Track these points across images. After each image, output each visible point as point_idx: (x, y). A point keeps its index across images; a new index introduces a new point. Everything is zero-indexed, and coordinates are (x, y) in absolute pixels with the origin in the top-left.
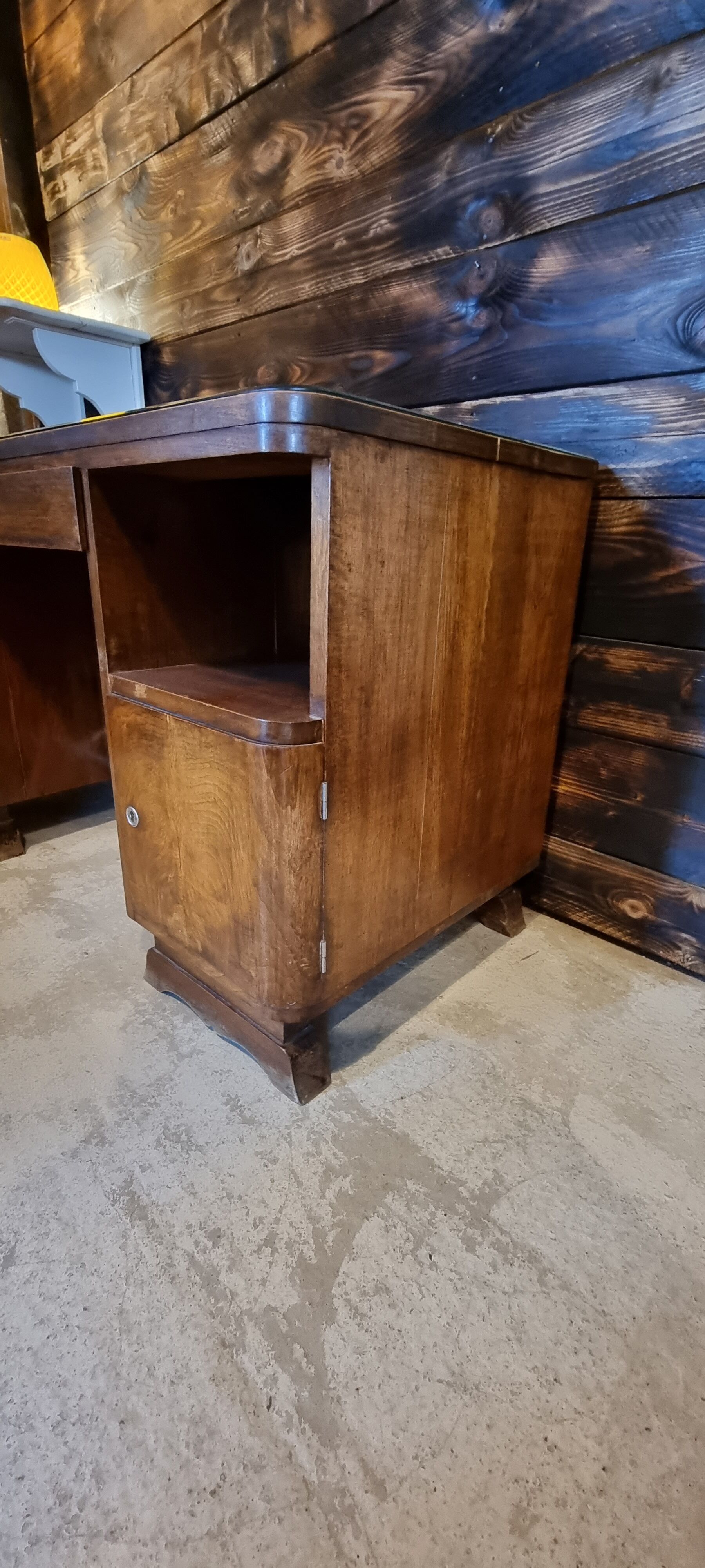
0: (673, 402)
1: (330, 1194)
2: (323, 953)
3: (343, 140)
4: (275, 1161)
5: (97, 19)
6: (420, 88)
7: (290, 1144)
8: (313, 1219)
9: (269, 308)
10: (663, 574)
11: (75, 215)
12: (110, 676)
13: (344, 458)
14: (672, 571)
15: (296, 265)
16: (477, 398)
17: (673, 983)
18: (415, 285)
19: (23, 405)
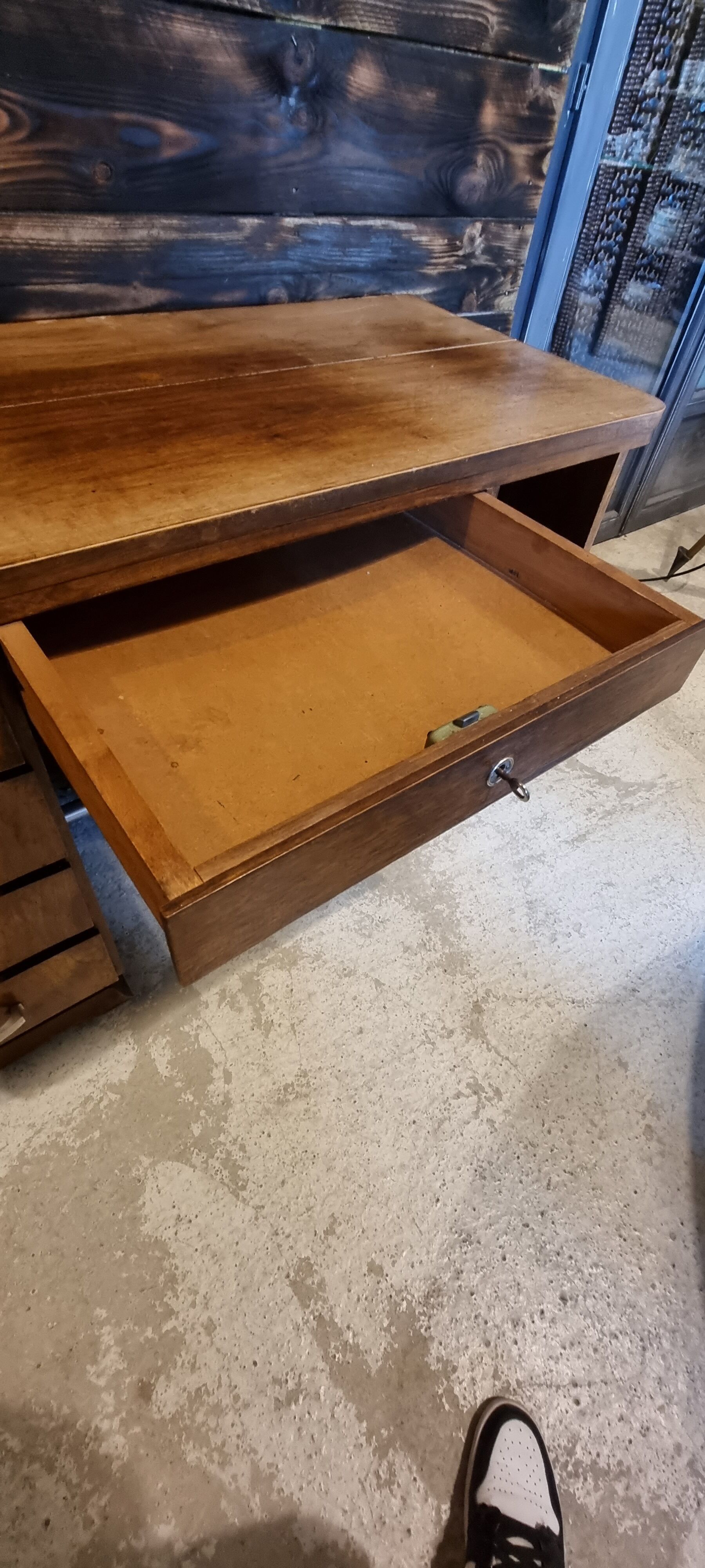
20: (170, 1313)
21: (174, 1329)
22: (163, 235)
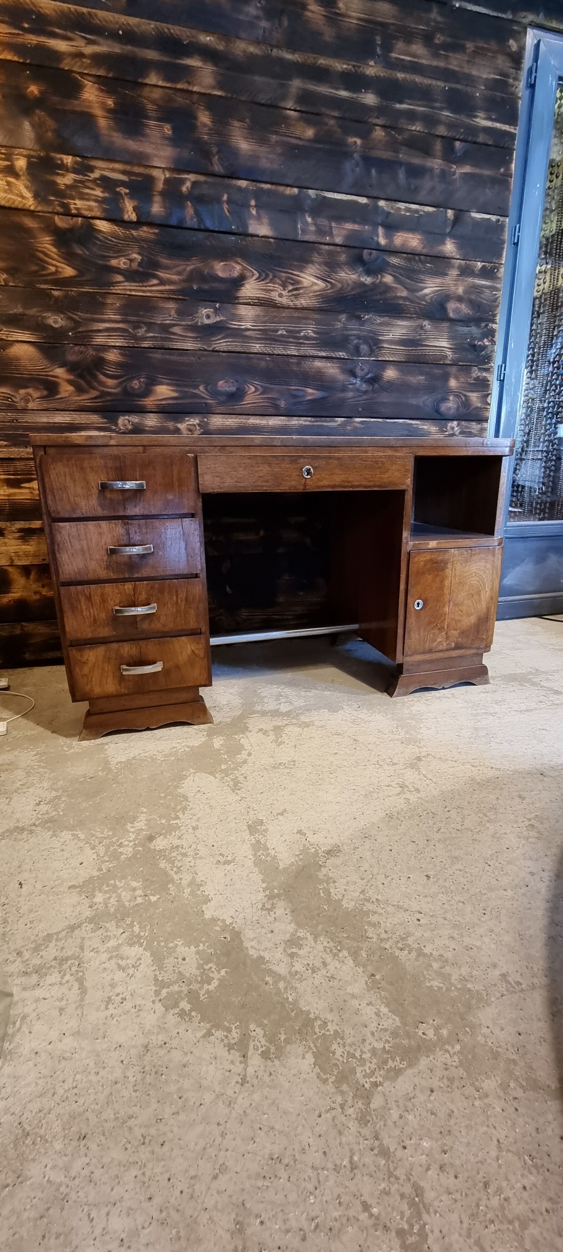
0: (434, 428)
3: (284, 286)
6: (328, 285)
9: (226, 349)
12: (410, 543)
15: (249, 333)
16: (365, 417)
18: (329, 364)
20: (177, 818)
21: (177, 824)
22: (304, 423)
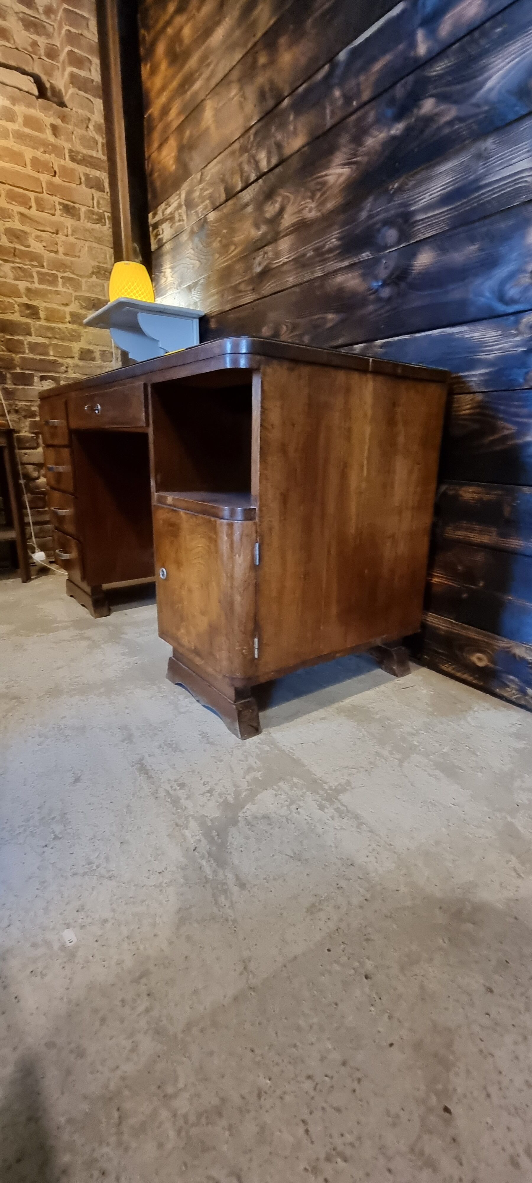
0: (494, 334)
1: (248, 777)
2: (256, 646)
3: (312, 198)
4: (221, 761)
5: (185, 141)
6: (354, 167)
7: (231, 755)
8: (235, 785)
9: (270, 293)
10: (491, 438)
11: (167, 247)
12: (156, 494)
13: (269, 370)
14: (497, 436)
15: (285, 268)
16: (385, 338)
17: (503, 709)
18: (350, 275)
19: (130, 357)
